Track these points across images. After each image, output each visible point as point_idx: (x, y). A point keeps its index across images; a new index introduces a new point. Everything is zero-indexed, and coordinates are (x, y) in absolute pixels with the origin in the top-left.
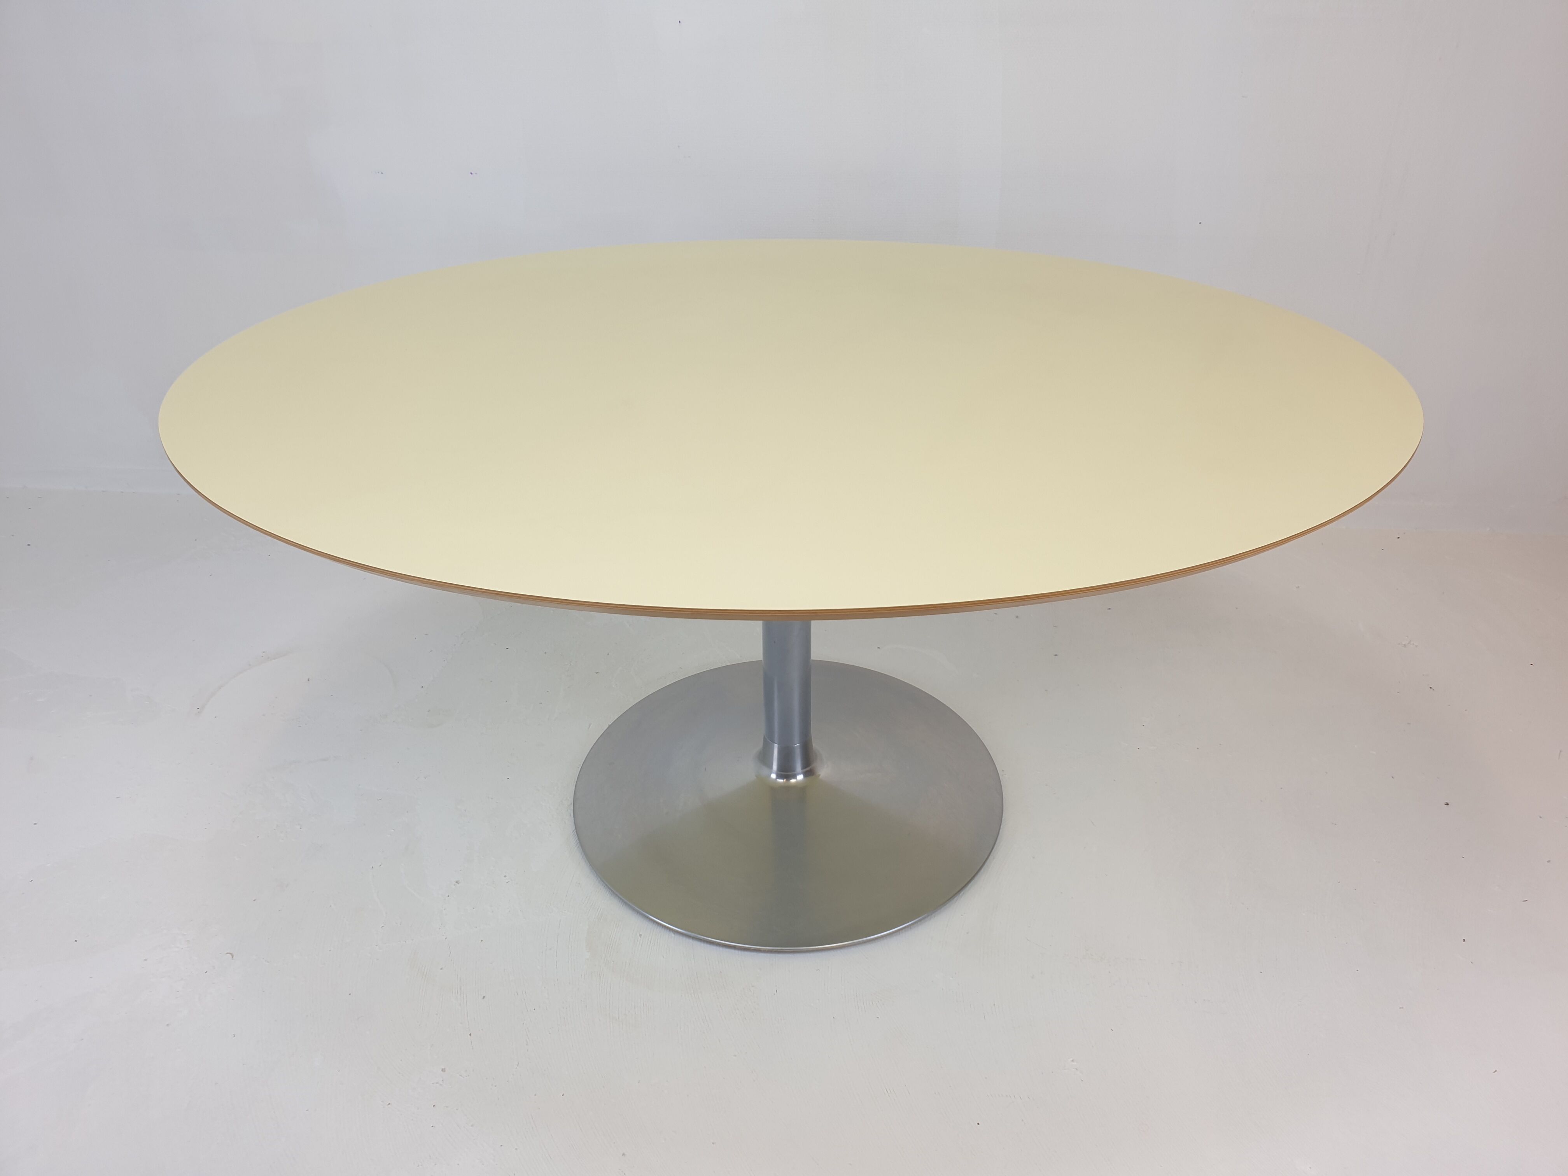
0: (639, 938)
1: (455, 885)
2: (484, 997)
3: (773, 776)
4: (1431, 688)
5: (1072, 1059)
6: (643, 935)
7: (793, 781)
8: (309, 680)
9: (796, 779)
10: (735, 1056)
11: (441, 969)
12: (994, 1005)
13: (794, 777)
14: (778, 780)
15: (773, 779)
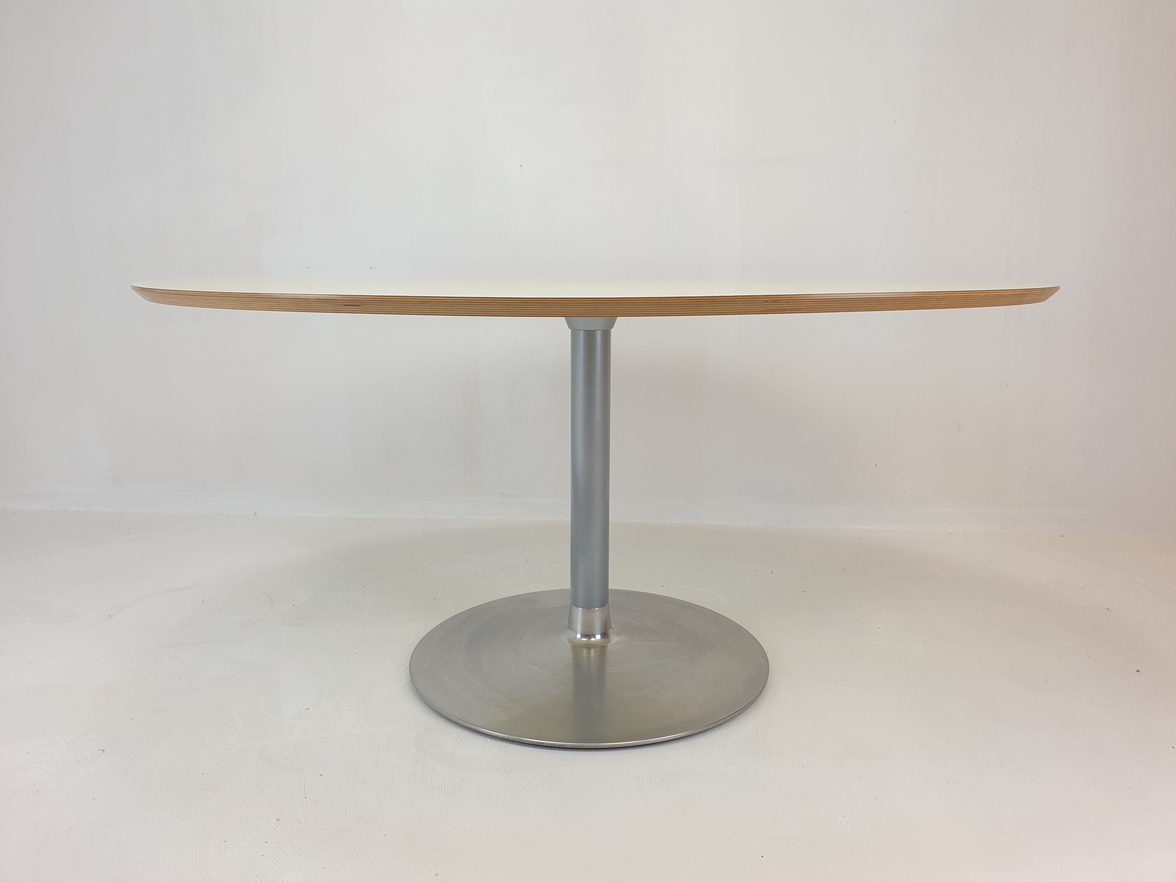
0: (460, 741)
1: (305, 711)
2: (321, 775)
3: (579, 636)
4: (1108, 609)
5: (842, 816)
6: (463, 740)
7: (593, 639)
8: (203, 601)
9: (595, 638)
10: (541, 812)
11: (286, 758)
12: (770, 782)
13: (595, 637)
14: (582, 639)
15: (578, 638)
